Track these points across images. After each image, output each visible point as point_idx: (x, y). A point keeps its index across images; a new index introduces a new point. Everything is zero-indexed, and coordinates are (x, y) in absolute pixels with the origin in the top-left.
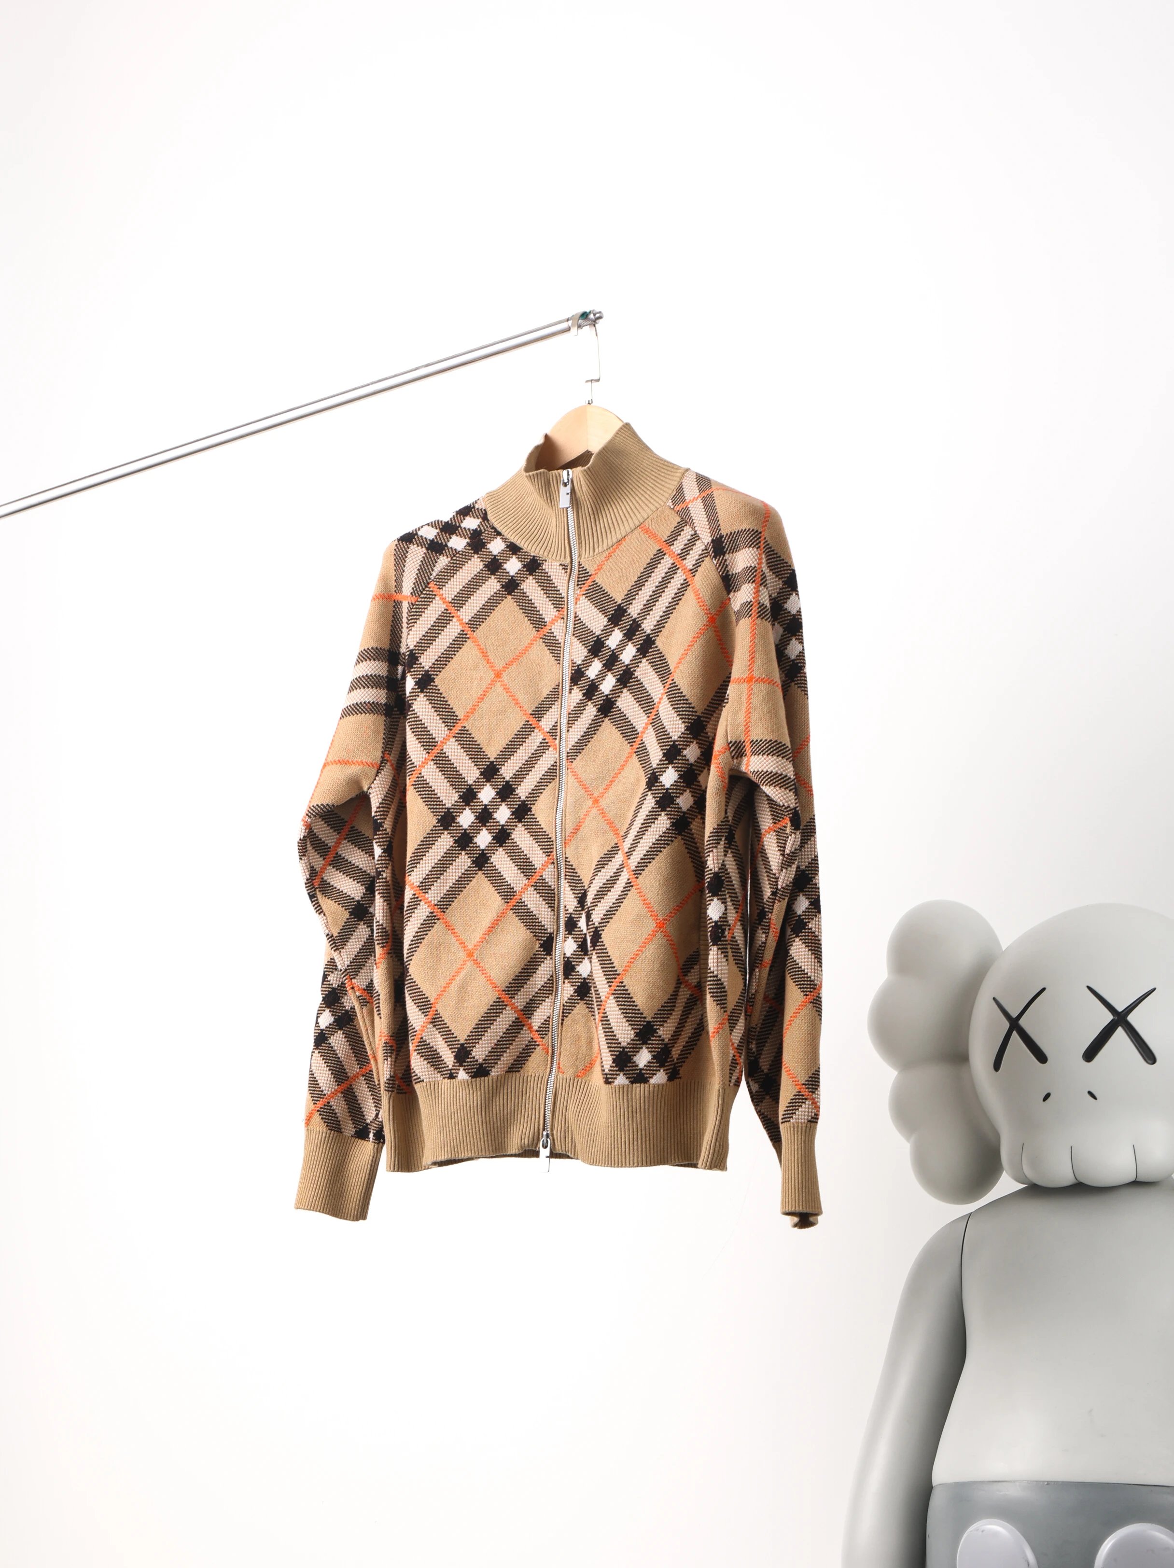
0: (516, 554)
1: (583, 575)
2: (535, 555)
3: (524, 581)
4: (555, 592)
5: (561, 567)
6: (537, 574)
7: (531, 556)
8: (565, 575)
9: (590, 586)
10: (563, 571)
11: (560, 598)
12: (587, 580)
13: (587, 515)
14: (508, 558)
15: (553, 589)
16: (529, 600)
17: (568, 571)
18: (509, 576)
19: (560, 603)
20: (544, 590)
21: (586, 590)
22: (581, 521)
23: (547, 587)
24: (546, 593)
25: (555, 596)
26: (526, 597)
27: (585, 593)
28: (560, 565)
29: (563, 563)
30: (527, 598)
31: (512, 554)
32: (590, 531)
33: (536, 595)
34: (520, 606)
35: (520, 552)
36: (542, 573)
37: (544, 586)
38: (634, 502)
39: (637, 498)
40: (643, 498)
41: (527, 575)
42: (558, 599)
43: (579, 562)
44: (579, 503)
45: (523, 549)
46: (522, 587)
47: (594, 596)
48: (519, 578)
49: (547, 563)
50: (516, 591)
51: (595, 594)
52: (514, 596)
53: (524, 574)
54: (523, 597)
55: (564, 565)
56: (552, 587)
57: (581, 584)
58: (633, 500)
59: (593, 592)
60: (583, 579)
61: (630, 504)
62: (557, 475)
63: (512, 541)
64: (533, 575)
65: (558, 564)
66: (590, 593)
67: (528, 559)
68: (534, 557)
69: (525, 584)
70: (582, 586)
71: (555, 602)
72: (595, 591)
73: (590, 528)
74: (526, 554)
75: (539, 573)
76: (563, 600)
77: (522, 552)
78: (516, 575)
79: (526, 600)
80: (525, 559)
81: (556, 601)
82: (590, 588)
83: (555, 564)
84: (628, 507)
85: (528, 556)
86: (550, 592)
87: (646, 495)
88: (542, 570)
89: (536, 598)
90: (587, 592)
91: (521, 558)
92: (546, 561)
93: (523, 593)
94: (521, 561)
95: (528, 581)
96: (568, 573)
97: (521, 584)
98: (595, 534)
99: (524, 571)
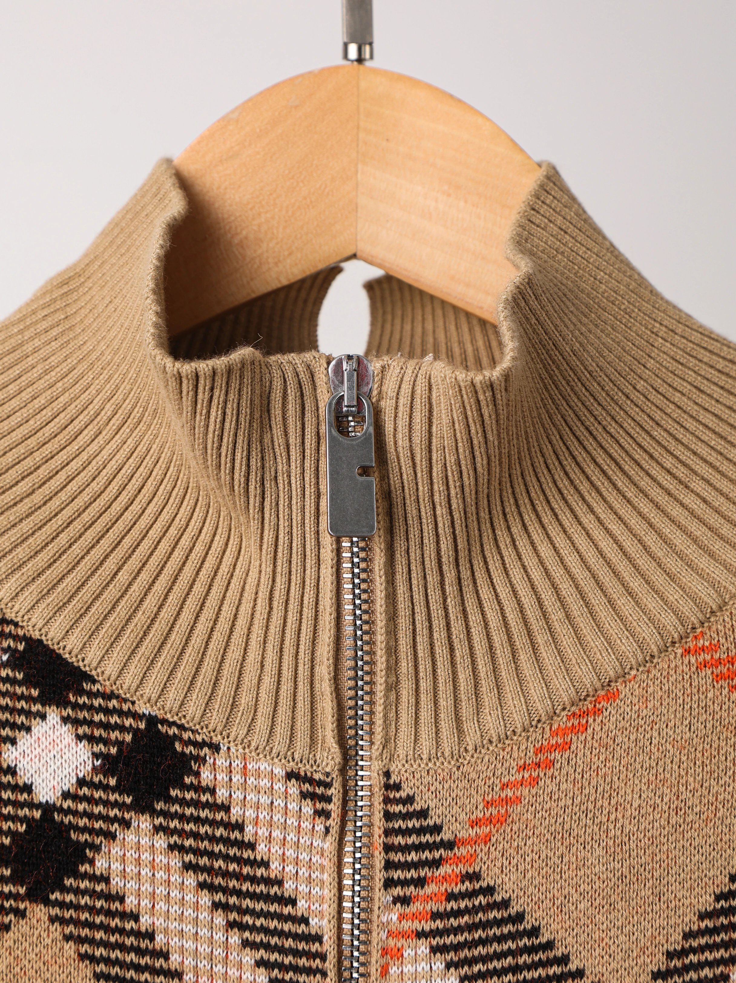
0: (62, 703)
1: (413, 839)
2: (160, 714)
3: (111, 836)
4: (273, 908)
5: (294, 788)
6: (175, 808)
7: (136, 716)
8: (320, 828)
9: (450, 897)
10: (308, 809)
11: (296, 937)
12: (436, 863)
13: (430, 564)
14: (21, 719)
15: (261, 888)
16: (138, 934)
17: (334, 807)
18: (32, 805)
19: (303, 962)
20: (211, 888)
21: (435, 916)
22: (401, 589)
23: (226, 874)
24: (226, 907)
25: (273, 924)
26: (124, 916)
27: (428, 926)
28: (290, 776)
29: (304, 769)
30: (129, 925)
31: (44, 700)
32: (439, 635)
33: (175, 909)
34: (92, 959)
35: (81, 692)
36: (197, 804)
37: (209, 870)
38: (634, 521)
39: (646, 508)
40: (676, 511)
41: (122, 806)
42: (289, 943)
43: (387, 774)
44: (398, 511)
45: (94, 682)
46: (101, 864)
47: (481, 950)
48: (82, 822)
49: (221, 761)
50: (68, 882)
51: (483, 942)
52: (62, 905)
53: (106, 803)
54: (109, 913)
55: (311, 781)
56: (253, 880)
57: (404, 883)
58: (624, 511)
59: (471, 928)
60: (413, 856)
61: (615, 527)
62: (304, 377)
63: (36, 635)
64: (154, 813)
65: (279, 771)
66: (457, 930)
67: (122, 729)
68: (152, 721)
69: (116, 850)
70: (411, 890)
71: (274, 957)
72: (485, 925)
73: (438, 623)
74: (114, 703)
75: (183, 802)
76: (315, 947)
77: (91, 695)
78: (68, 804)
79: (122, 931)
80: (107, 726)
81: (281, 950)
82: (453, 905)
83: (264, 766)
84: (606, 544)
85: (121, 713)
86: (247, 903)
87: (689, 500)
88: (198, 789)
89: (173, 925)
90: (439, 924)
91: (90, 723)
92: (216, 748)
93: (109, 897)
94: (91, 739)
95: (131, 837)
96: (334, 822)
97: (97, 849)
98: (461, 651)
99: (106, 788)
